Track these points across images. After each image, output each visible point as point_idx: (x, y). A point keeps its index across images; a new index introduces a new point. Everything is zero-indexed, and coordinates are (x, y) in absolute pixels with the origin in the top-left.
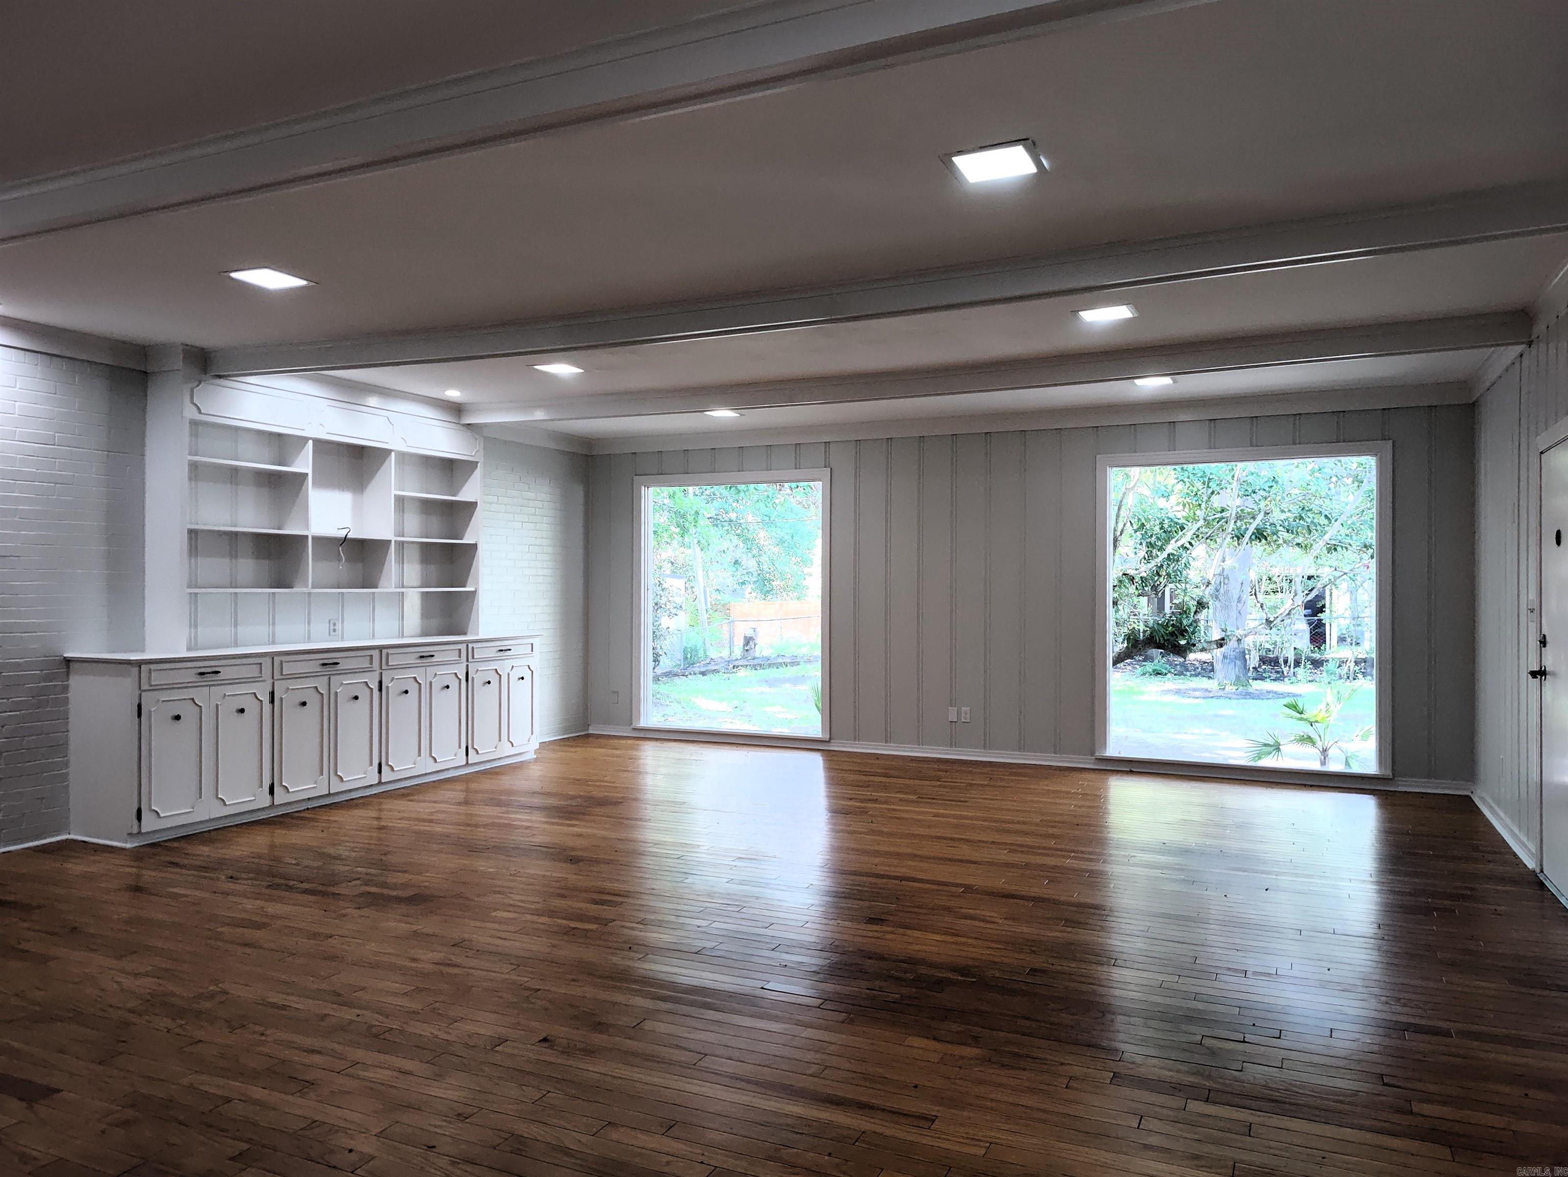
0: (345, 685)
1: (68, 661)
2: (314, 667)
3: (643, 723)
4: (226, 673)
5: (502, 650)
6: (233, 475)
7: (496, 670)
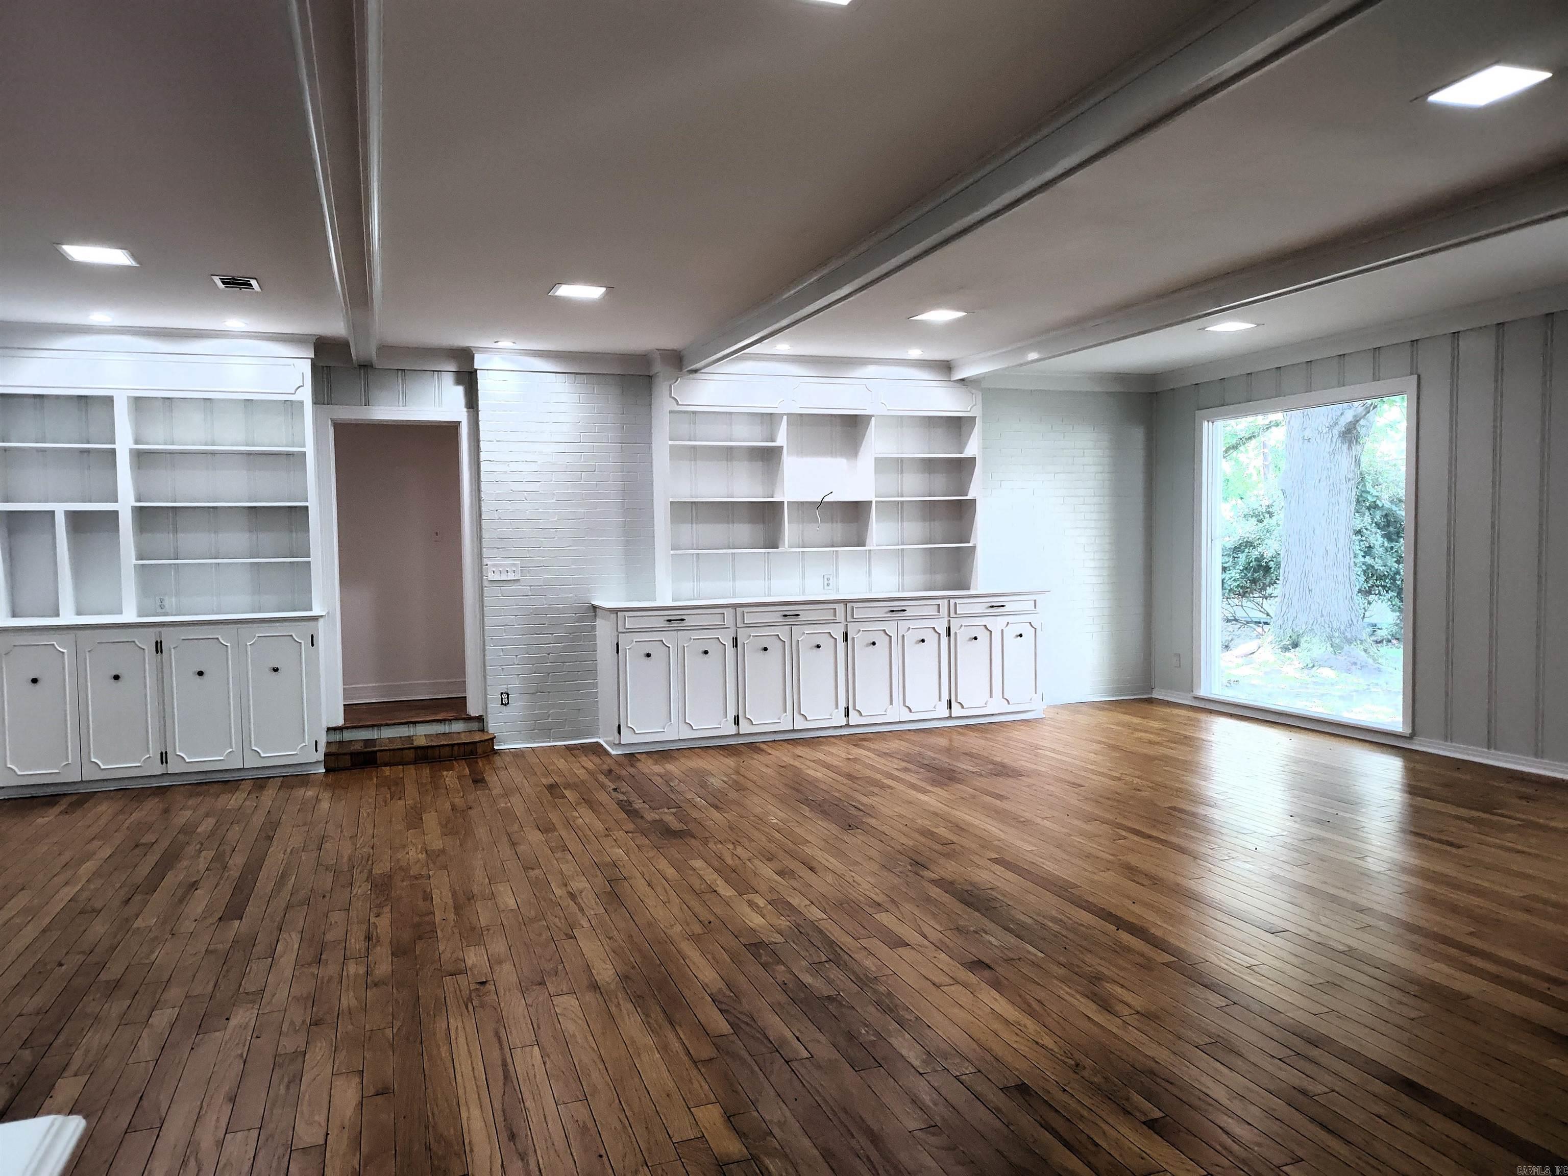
0: (804, 635)
1: (595, 608)
2: (776, 618)
3: (1202, 692)
4: (690, 621)
5: (992, 607)
6: (729, 454)
7: (985, 626)
